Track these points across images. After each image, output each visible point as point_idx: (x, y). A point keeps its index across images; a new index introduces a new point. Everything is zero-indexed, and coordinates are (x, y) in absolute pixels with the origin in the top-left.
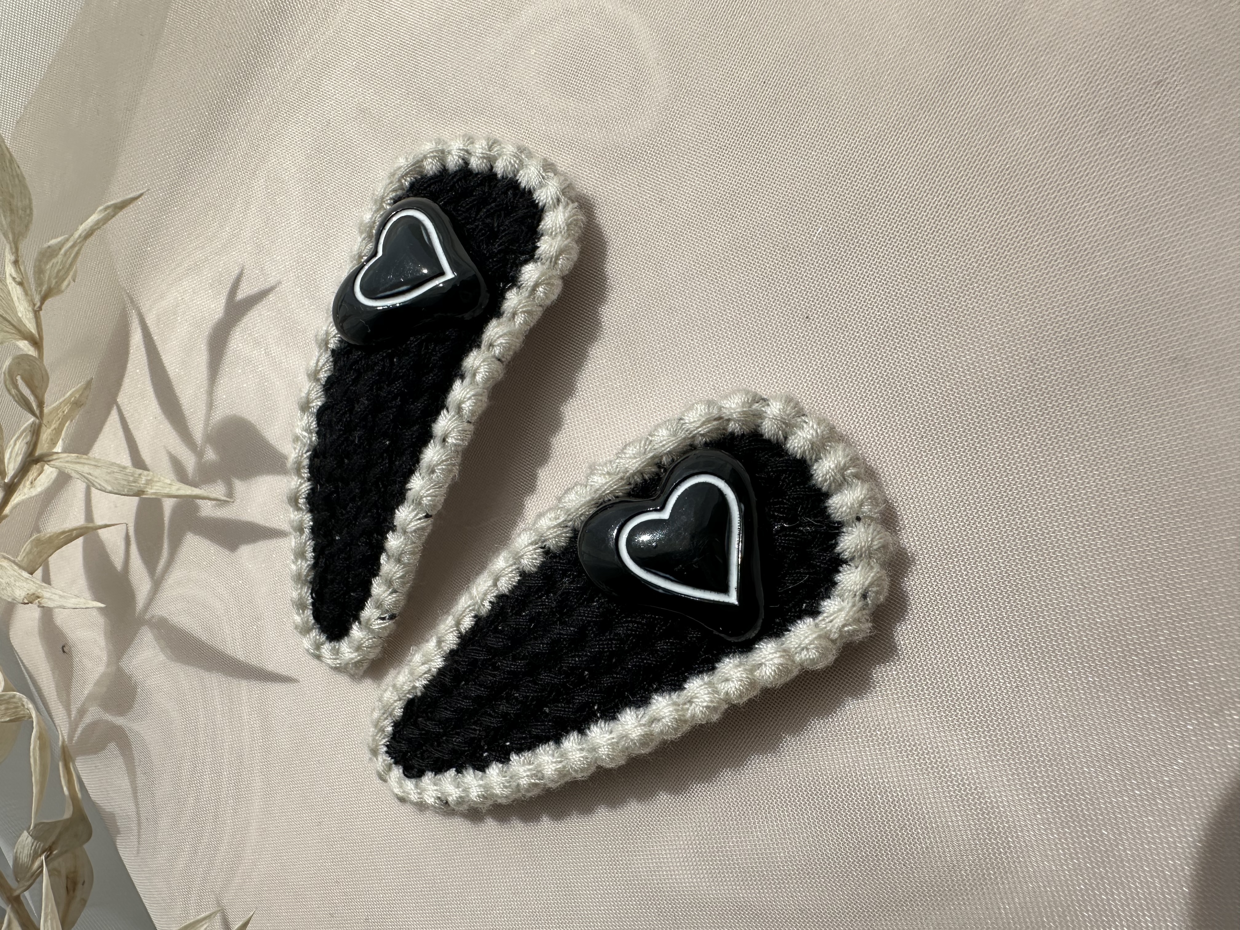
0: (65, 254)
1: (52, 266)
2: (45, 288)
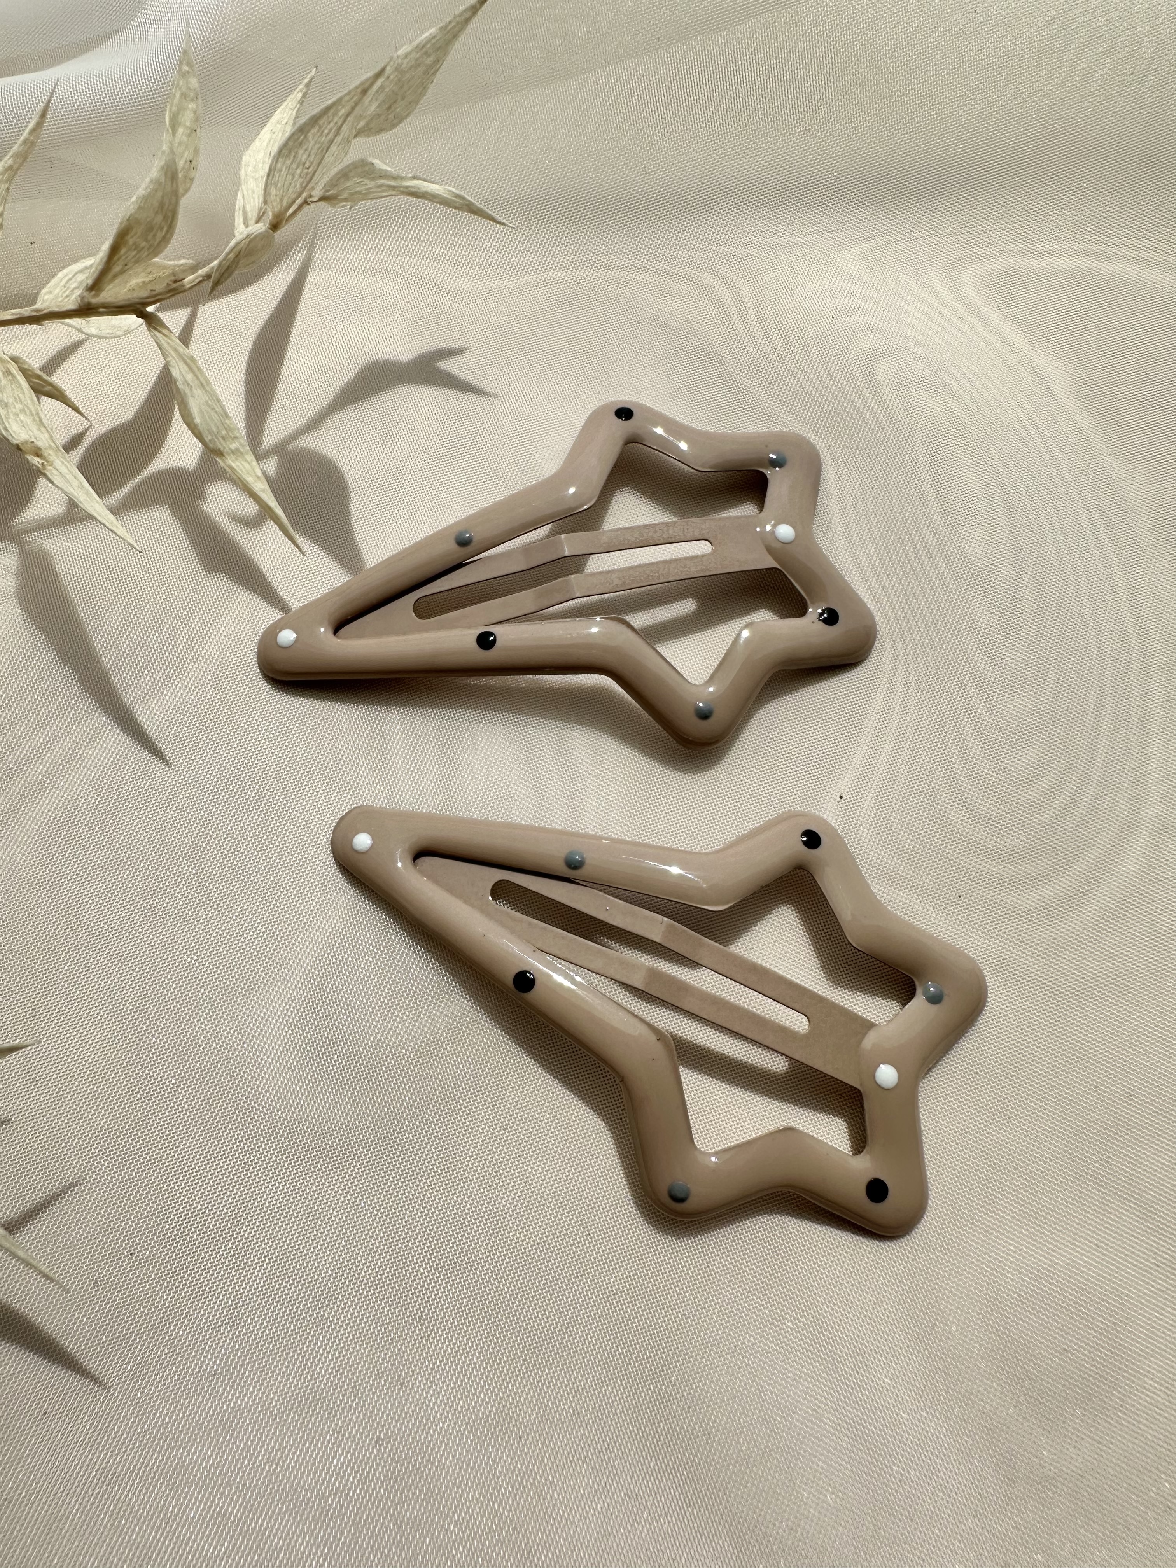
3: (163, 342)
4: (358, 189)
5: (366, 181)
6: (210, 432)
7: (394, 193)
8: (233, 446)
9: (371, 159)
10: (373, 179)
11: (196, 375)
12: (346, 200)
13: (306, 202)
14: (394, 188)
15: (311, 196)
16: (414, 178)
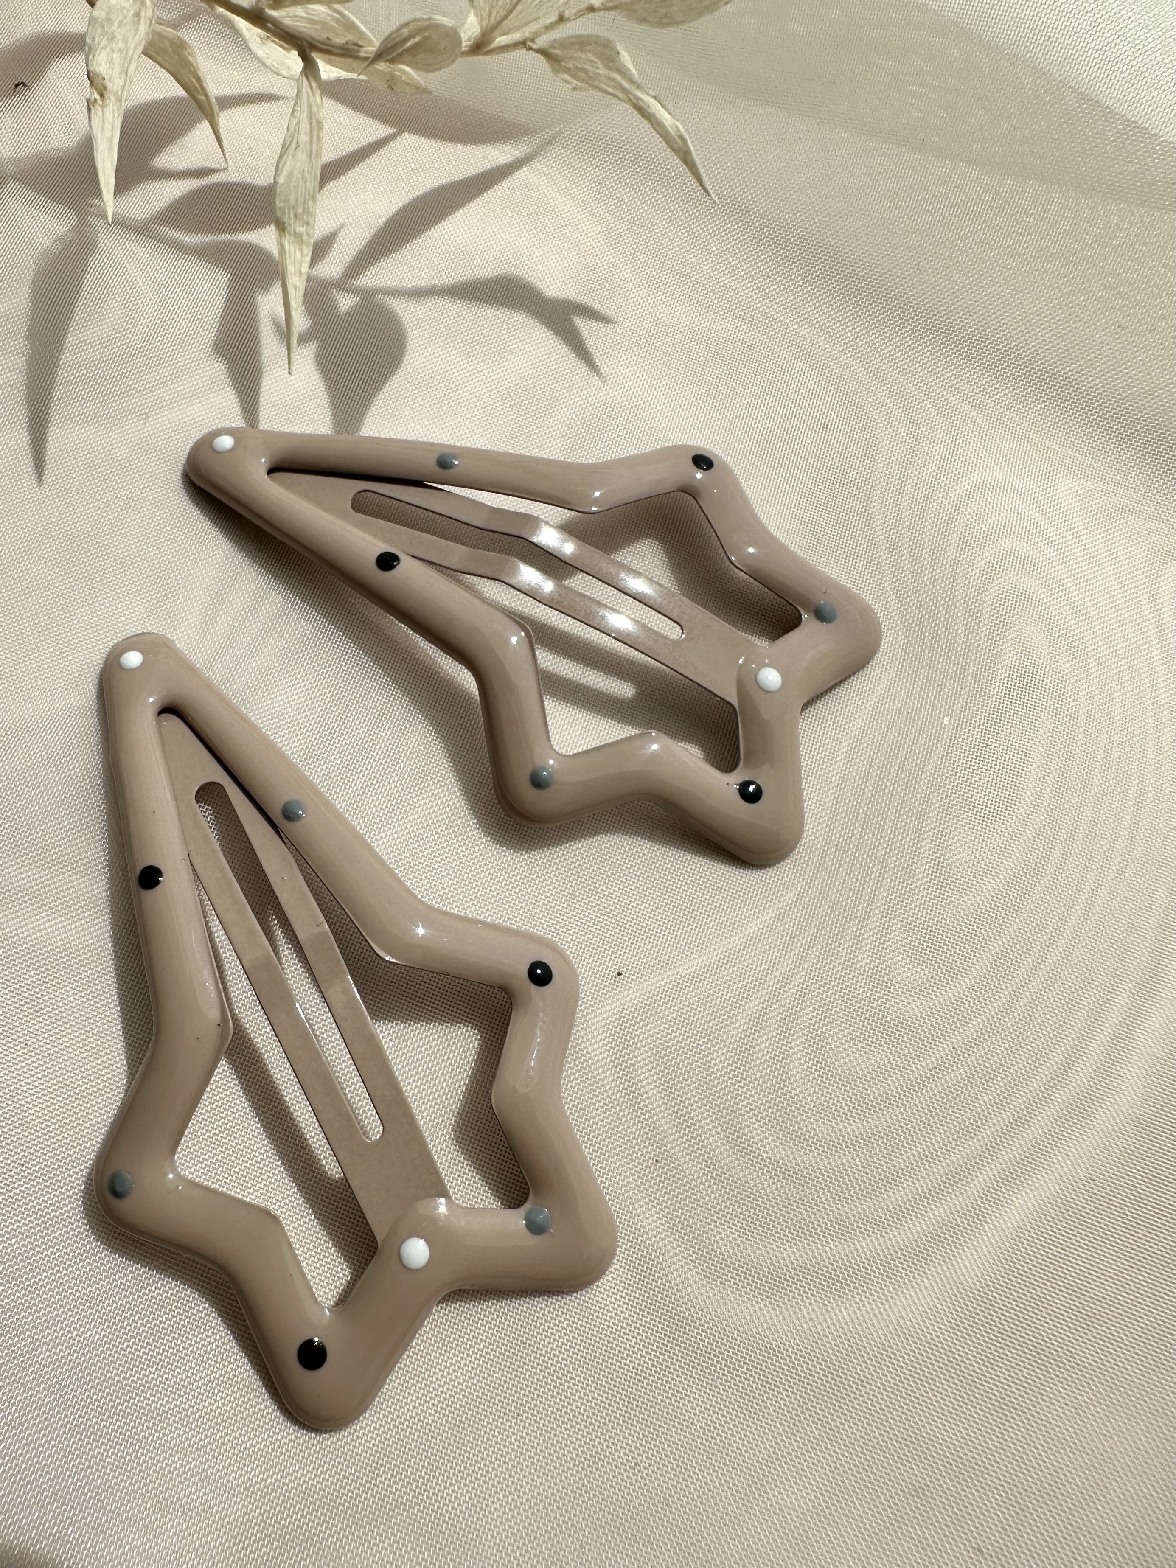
0: (610, 79)
1: (591, 61)
2: (557, 52)
3: (304, 89)
4: (585, 66)
5: (600, 65)
6: (287, 200)
7: (621, 95)
8: (300, 229)
9: (619, 47)
10: (610, 69)
11: (311, 140)
12: (568, 71)
13: (522, 44)
14: (625, 91)
15: (533, 41)
16: (655, 97)
